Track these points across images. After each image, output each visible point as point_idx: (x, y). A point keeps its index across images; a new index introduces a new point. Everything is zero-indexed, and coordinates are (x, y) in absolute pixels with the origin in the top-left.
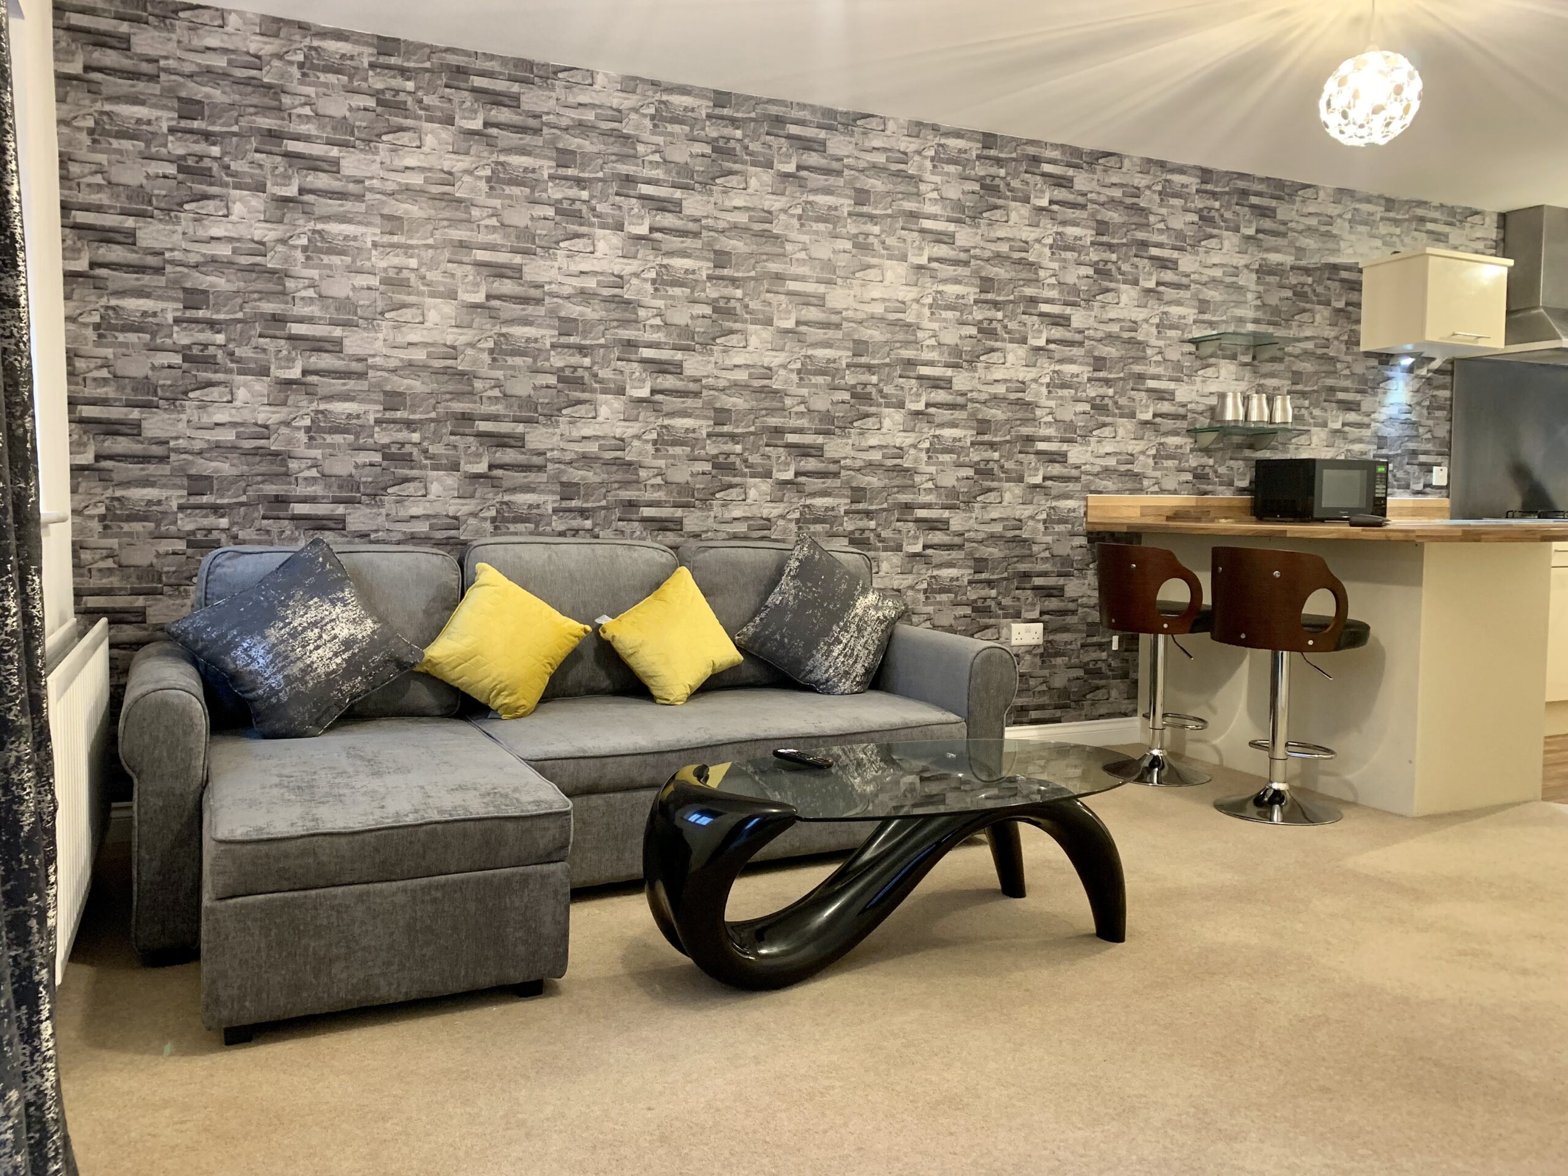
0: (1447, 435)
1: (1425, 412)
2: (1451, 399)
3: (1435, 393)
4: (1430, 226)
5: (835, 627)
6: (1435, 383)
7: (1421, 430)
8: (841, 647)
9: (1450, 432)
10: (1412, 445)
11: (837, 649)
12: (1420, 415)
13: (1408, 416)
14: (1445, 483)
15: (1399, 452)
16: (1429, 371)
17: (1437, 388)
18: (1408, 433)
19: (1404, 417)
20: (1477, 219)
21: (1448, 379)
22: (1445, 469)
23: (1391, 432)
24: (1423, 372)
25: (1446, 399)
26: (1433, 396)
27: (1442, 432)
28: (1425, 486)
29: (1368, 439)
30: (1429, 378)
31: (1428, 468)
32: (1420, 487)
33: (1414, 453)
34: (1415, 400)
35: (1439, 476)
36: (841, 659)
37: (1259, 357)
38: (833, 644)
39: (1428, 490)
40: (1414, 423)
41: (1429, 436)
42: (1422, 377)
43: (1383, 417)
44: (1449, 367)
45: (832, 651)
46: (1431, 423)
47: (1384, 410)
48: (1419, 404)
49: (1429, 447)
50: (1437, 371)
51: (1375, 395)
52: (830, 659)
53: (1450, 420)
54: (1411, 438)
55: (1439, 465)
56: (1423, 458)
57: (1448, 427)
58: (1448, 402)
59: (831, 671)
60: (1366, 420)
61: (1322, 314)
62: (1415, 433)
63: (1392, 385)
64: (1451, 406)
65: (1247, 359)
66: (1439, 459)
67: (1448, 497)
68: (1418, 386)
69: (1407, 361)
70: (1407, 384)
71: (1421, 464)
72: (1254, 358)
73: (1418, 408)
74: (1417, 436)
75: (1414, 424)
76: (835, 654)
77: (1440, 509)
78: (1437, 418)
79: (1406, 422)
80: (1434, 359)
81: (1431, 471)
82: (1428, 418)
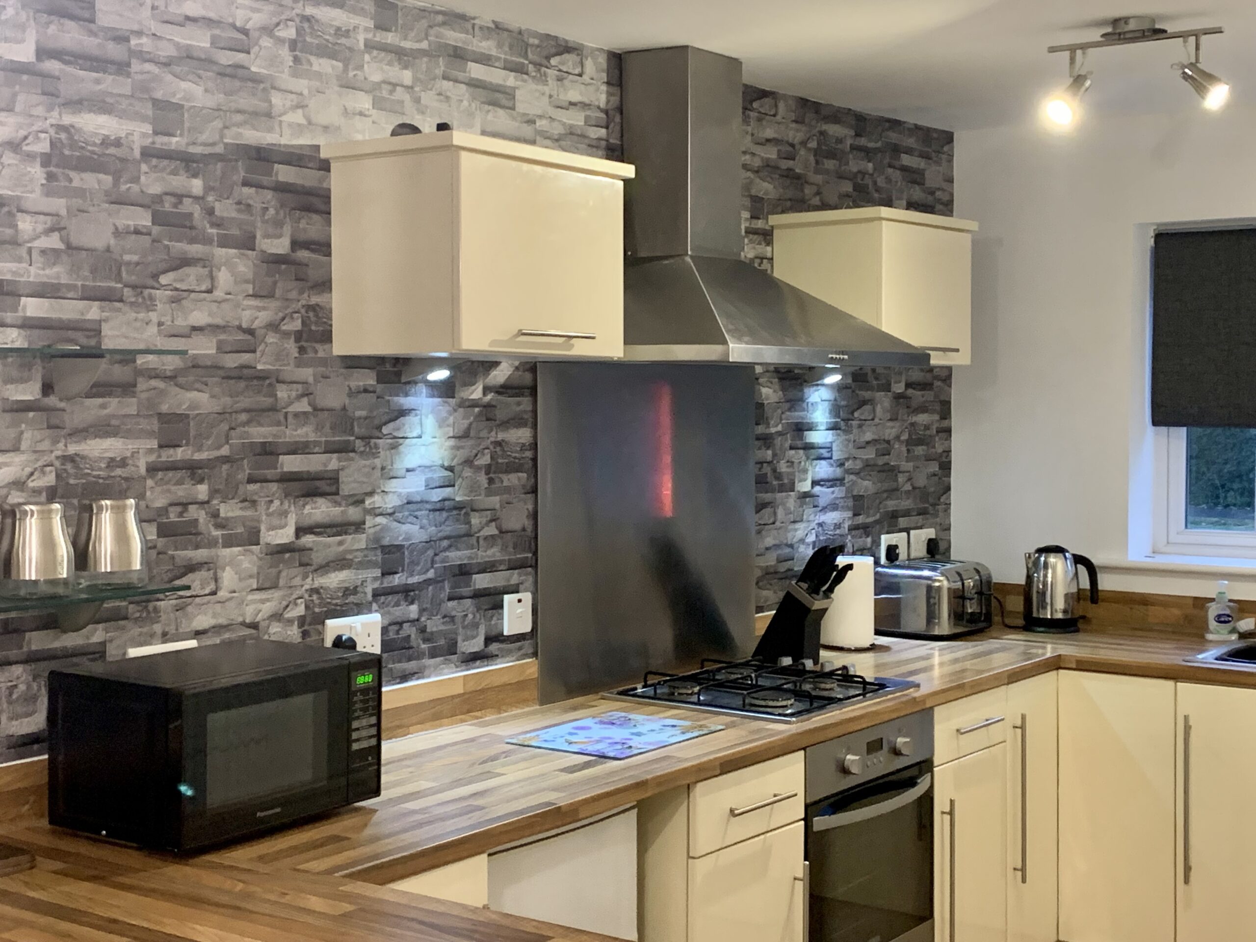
0: (528, 524)
1: (483, 479)
2: (535, 447)
3: (502, 436)
6: (501, 414)
7: (476, 519)
9: (534, 516)
10: (457, 556)
12: (473, 488)
13: (447, 492)
14: (527, 627)
15: (431, 574)
16: (486, 390)
17: (506, 424)
18: (447, 530)
19: (437, 495)
20: (568, 62)
21: (526, 403)
22: (527, 597)
23: (412, 532)
25: (524, 448)
26: (498, 444)
27: (516, 519)
28: (488, 640)
29: (362, 558)
30: (488, 406)
31: (491, 601)
32: (476, 645)
33: (463, 572)
34: (462, 454)
35: (517, 614)
37: (60, 387)
39: (494, 647)
40: (459, 507)
41: (492, 530)
42: (474, 404)
43: (393, 503)
44: (528, 378)
46: (495, 501)
47: (395, 486)
48: (468, 462)
49: (493, 553)
50: (502, 390)
51: (373, 454)
53: (533, 491)
54: (455, 540)
55: (515, 589)
56: (481, 581)
57: (530, 507)
58: (529, 454)
60: (356, 514)
62: (462, 528)
63: (410, 426)
64: (535, 460)
66: (515, 577)
67: (535, 654)
68: (466, 422)
69: (441, 374)
70: (442, 423)
71: (478, 595)
73: (468, 473)
74: (469, 535)
75: (460, 510)
77: (521, 685)
78: (508, 490)
79: (443, 507)
80: (495, 364)
81: (500, 606)
82: (489, 493)
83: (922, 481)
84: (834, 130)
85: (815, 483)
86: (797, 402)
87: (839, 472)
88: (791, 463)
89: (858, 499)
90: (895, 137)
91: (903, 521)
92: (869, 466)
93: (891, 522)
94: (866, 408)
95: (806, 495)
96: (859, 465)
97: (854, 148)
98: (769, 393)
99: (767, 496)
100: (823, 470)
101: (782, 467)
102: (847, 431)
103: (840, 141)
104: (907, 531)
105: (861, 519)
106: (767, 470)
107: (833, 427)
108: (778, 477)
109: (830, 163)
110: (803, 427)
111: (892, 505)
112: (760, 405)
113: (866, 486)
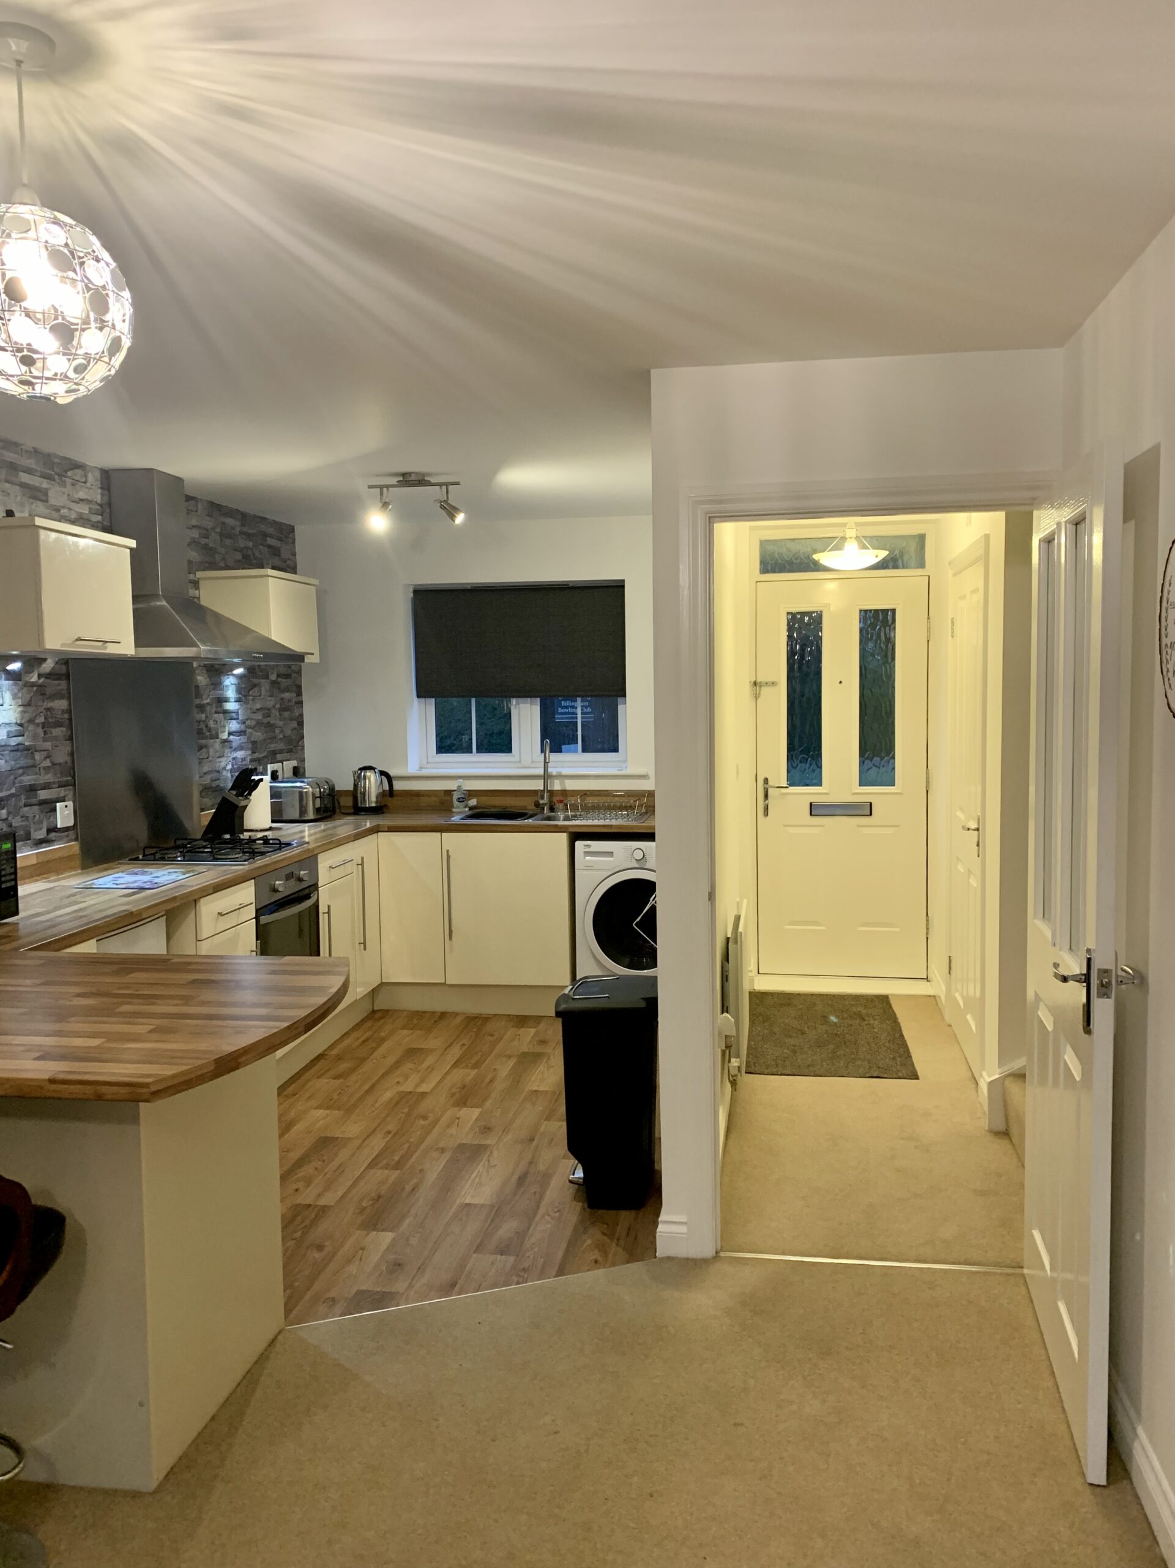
0: (68, 759)
1: (40, 731)
2: (69, 711)
3: (50, 705)
4: (24, 478)
6: (49, 691)
7: (38, 756)
9: (72, 754)
10: (28, 779)
12: (35, 737)
13: (20, 739)
14: (71, 823)
15: (13, 791)
16: (40, 676)
17: (51, 697)
18: (22, 762)
19: (14, 741)
20: (78, 474)
21: (63, 684)
22: (70, 804)
24: (34, 677)
25: (63, 712)
26: (48, 709)
27: (62, 756)
28: (49, 831)
30: (41, 686)
31: (49, 807)
32: (41, 834)
33: (32, 789)
34: (27, 716)
35: (64, 814)
39: (53, 835)
40: (27, 749)
41: (47, 763)
42: (33, 685)
44: (63, 669)
46: (48, 745)
48: (31, 721)
49: (49, 778)
50: (49, 676)
53: (71, 739)
54: (26, 769)
55: (63, 800)
56: (43, 795)
57: (69, 749)
58: (66, 716)
62: (30, 762)
64: (70, 720)
66: (62, 792)
67: (76, 839)
68: (28, 697)
69: (11, 666)
70: (15, 696)
71: (42, 803)
73: (31, 727)
74: (34, 766)
75: (28, 751)
77: (70, 858)
78: (56, 738)
79: (18, 748)
80: (45, 660)
81: (55, 810)
82: (45, 740)
83: (288, 732)
84: (230, 521)
85: (230, 734)
86: (217, 685)
87: (243, 727)
88: (216, 722)
89: (254, 743)
90: (263, 527)
91: (279, 757)
92: (259, 723)
93: (273, 757)
94: (256, 689)
95: (225, 741)
96: (254, 723)
97: (241, 533)
98: (201, 679)
99: (203, 742)
100: (234, 726)
101: (211, 724)
102: (246, 703)
103: (233, 528)
104: (282, 762)
105: (256, 755)
106: (202, 726)
107: (238, 700)
108: (209, 730)
109: (228, 542)
110: (222, 700)
111: (273, 747)
112: (197, 687)
113: (258, 735)
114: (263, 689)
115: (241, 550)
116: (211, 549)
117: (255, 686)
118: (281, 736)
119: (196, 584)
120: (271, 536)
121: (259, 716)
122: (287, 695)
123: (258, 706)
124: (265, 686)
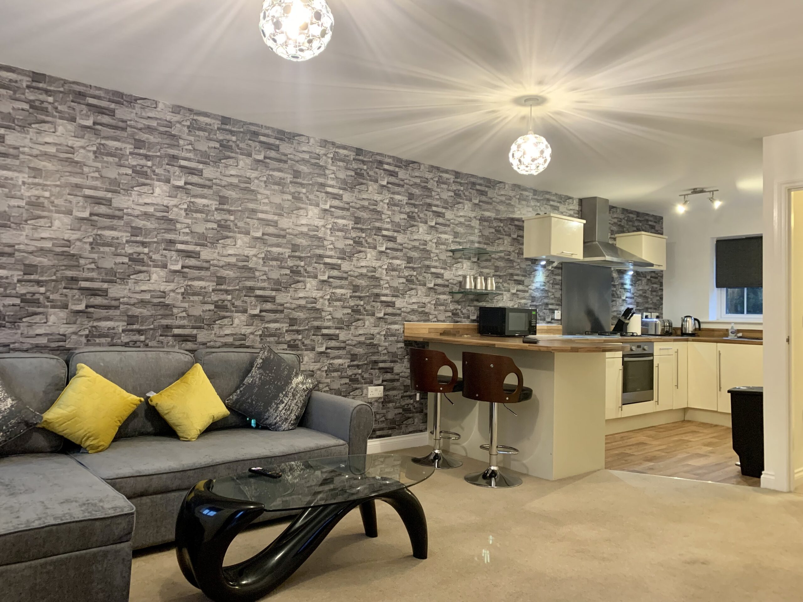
0: (560, 297)
1: (551, 286)
2: (562, 280)
3: (555, 277)
4: (551, 203)
5: (281, 395)
6: (555, 273)
7: (549, 294)
8: (283, 405)
9: (561, 295)
10: (546, 301)
11: (281, 406)
12: (549, 287)
13: (544, 287)
14: (560, 318)
15: (541, 304)
16: (552, 267)
17: (556, 275)
18: (544, 295)
19: (542, 288)
20: (570, 201)
21: (560, 271)
22: (560, 312)
23: (537, 294)
24: (550, 268)
25: (559, 280)
26: (554, 279)
27: (558, 295)
28: (552, 319)
29: (527, 298)
30: (552, 271)
31: (552, 311)
32: (549, 320)
33: (547, 304)
34: (547, 280)
35: (557, 315)
36: (284, 411)
37: (481, 259)
38: (279, 404)
39: (553, 321)
40: (546, 291)
41: (553, 296)
42: (549, 270)
43: (533, 288)
44: (560, 266)
45: (279, 407)
46: (553, 291)
47: (534, 284)
48: (548, 282)
49: (553, 301)
50: (555, 268)
51: (530, 278)
52: (278, 412)
53: (561, 290)
54: (545, 297)
55: (557, 310)
56: (550, 307)
57: (560, 293)
59: (278, 418)
60: (526, 289)
61: (507, 240)
62: (547, 295)
63: (537, 273)
64: (561, 283)
65: (475, 260)
66: (557, 307)
67: (561, 324)
68: (547, 273)
69: (543, 263)
70: (543, 273)
71: (550, 309)
72: (478, 259)
73: (548, 284)
74: (548, 297)
76: (280, 409)
77: (558, 330)
78: (556, 289)
79: (543, 290)
80: (554, 262)
81: (554, 313)
82: (552, 289)
83: (655, 301)
84: (631, 215)
85: (626, 297)
86: (622, 278)
87: (633, 296)
88: (620, 292)
89: (638, 303)
90: (647, 217)
91: (649, 310)
92: (640, 295)
93: (647, 310)
94: (640, 281)
95: (624, 300)
96: (638, 295)
97: (636, 220)
98: (615, 275)
99: (614, 299)
100: (628, 295)
101: (618, 293)
102: (635, 286)
103: (633, 218)
104: (651, 313)
105: (638, 308)
106: (614, 292)
107: (631, 285)
108: (617, 295)
109: (630, 223)
110: (623, 284)
111: (647, 306)
112: (613, 278)
113: (640, 300)
114: (643, 282)
115: (636, 227)
116: (622, 226)
117: (640, 280)
118: (651, 302)
119: (615, 239)
120: (651, 221)
121: (641, 292)
122: (655, 286)
123: (641, 288)
124: (644, 281)
